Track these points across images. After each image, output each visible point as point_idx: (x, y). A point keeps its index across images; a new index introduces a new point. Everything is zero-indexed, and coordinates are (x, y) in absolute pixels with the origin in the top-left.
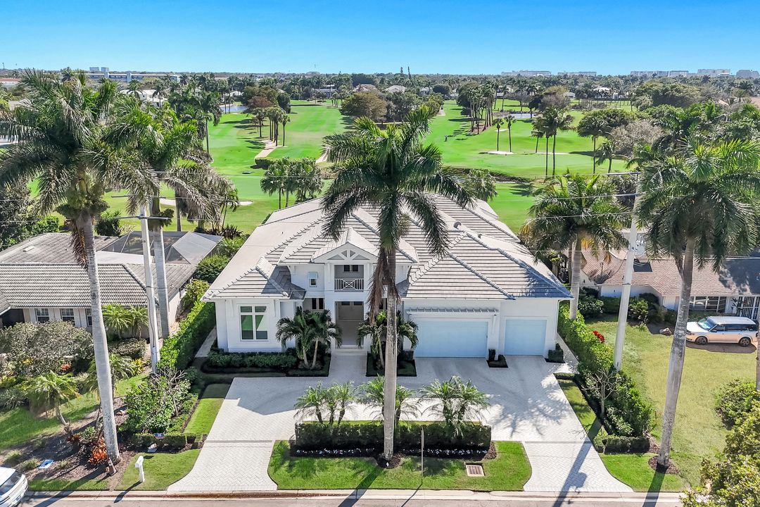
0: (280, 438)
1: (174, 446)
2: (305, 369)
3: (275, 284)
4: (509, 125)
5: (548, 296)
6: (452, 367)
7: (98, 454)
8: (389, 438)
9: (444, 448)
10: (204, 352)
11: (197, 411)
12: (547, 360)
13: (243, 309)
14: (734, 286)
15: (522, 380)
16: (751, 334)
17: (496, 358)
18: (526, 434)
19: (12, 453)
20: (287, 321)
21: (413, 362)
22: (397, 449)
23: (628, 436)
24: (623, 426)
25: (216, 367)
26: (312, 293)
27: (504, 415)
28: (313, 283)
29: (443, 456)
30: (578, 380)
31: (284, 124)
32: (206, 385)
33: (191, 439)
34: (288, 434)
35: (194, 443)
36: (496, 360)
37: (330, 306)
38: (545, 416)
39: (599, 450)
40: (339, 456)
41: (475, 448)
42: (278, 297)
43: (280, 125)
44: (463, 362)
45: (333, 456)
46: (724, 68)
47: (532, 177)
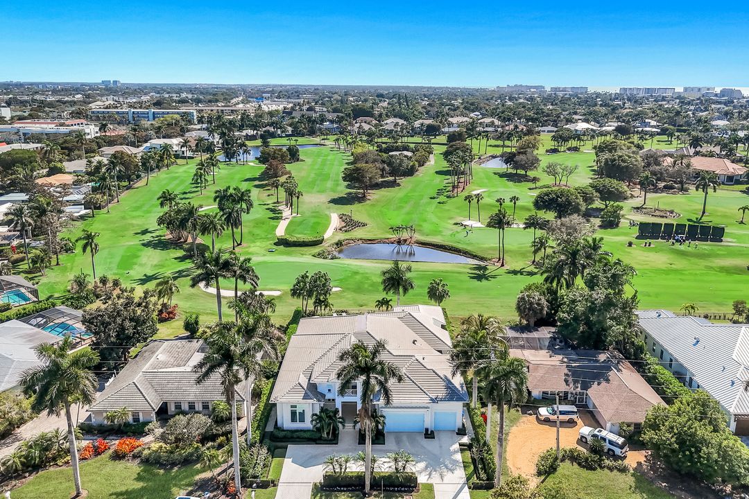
0: (315, 481)
1: (264, 485)
2: (326, 440)
3: (309, 394)
4: (478, 201)
5: (456, 400)
6: (404, 438)
7: (231, 489)
8: (368, 483)
9: (394, 486)
10: (270, 428)
11: (272, 466)
12: (457, 434)
13: (292, 407)
14: (571, 385)
15: (441, 447)
16: (574, 417)
17: (429, 433)
18: (435, 479)
19: (190, 489)
20: (316, 415)
21: (383, 435)
22: (372, 487)
23: (484, 481)
24: (483, 476)
25: (278, 438)
26: (329, 396)
27: (426, 467)
28: (329, 390)
29: (394, 491)
30: (470, 447)
31: (298, 198)
32: (275, 449)
33: (273, 482)
34: (319, 479)
35: (274, 483)
36: (429, 434)
37: (339, 405)
38: (447, 468)
39: (470, 488)
40: (344, 491)
41: (410, 487)
42: (311, 401)
43: (295, 199)
44: (411, 434)
45: (342, 491)
46: (709, 87)
47: (489, 257)
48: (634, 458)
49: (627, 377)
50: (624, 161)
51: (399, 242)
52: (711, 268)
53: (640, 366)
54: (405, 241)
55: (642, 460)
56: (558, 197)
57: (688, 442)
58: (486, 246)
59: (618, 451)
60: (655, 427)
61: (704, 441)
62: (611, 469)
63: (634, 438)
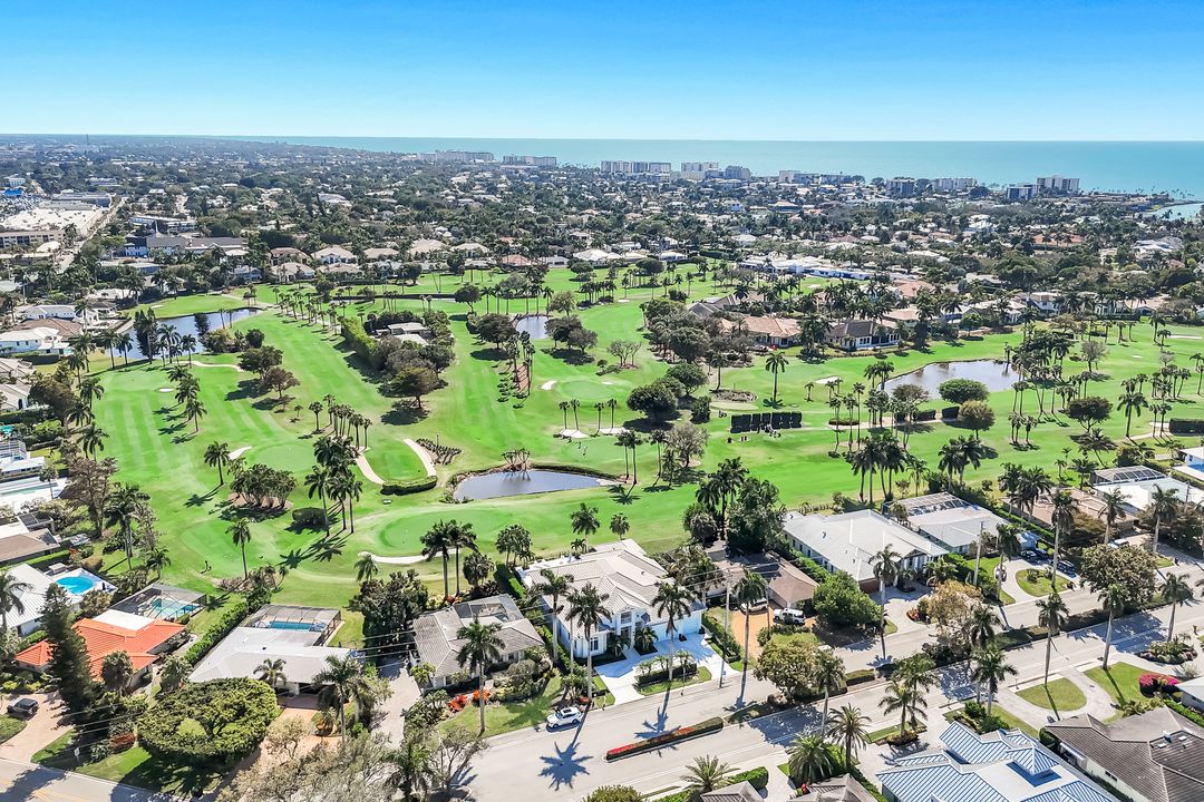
4: (575, 407)
8: (670, 674)
9: (686, 673)
12: (700, 633)
15: (695, 644)
16: (765, 606)
17: (682, 637)
18: (705, 663)
23: (734, 656)
24: (732, 653)
27: (697, 658)
29: (686, 676)
30: (713, 639)
31: (366, 427)
38: (707, 656)
39: (728, 663)
41: (694, 671)
47: (616, 474)
48: (810, 622)
49: (787, 569)
50: (693, 339)
51: (514, 469)
52: (800, 458)
53: (789, 558)
54: (520, 466)
55: (815, 622)
56: (653, 396)
57: (843, 603)
58: (606, 462)
59: (800, 620)
60: (822, 599)
61: (850, 601)
62: (800, 632)
63: (808, 608)
